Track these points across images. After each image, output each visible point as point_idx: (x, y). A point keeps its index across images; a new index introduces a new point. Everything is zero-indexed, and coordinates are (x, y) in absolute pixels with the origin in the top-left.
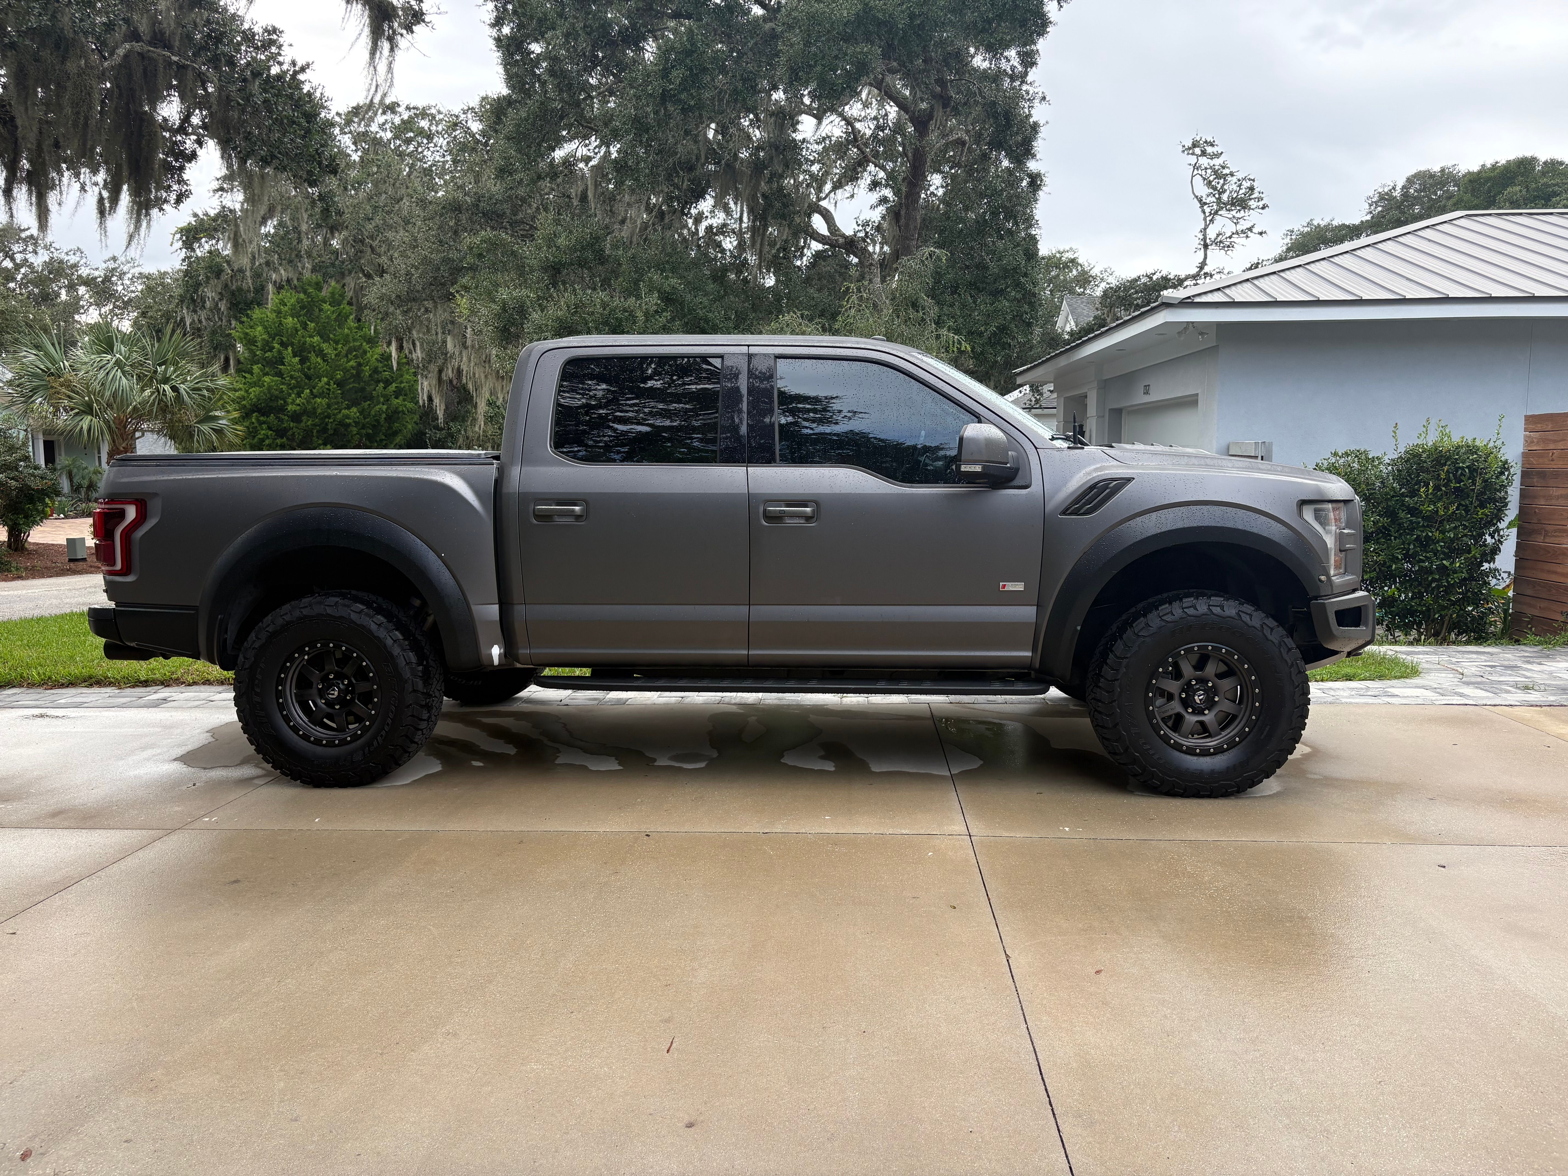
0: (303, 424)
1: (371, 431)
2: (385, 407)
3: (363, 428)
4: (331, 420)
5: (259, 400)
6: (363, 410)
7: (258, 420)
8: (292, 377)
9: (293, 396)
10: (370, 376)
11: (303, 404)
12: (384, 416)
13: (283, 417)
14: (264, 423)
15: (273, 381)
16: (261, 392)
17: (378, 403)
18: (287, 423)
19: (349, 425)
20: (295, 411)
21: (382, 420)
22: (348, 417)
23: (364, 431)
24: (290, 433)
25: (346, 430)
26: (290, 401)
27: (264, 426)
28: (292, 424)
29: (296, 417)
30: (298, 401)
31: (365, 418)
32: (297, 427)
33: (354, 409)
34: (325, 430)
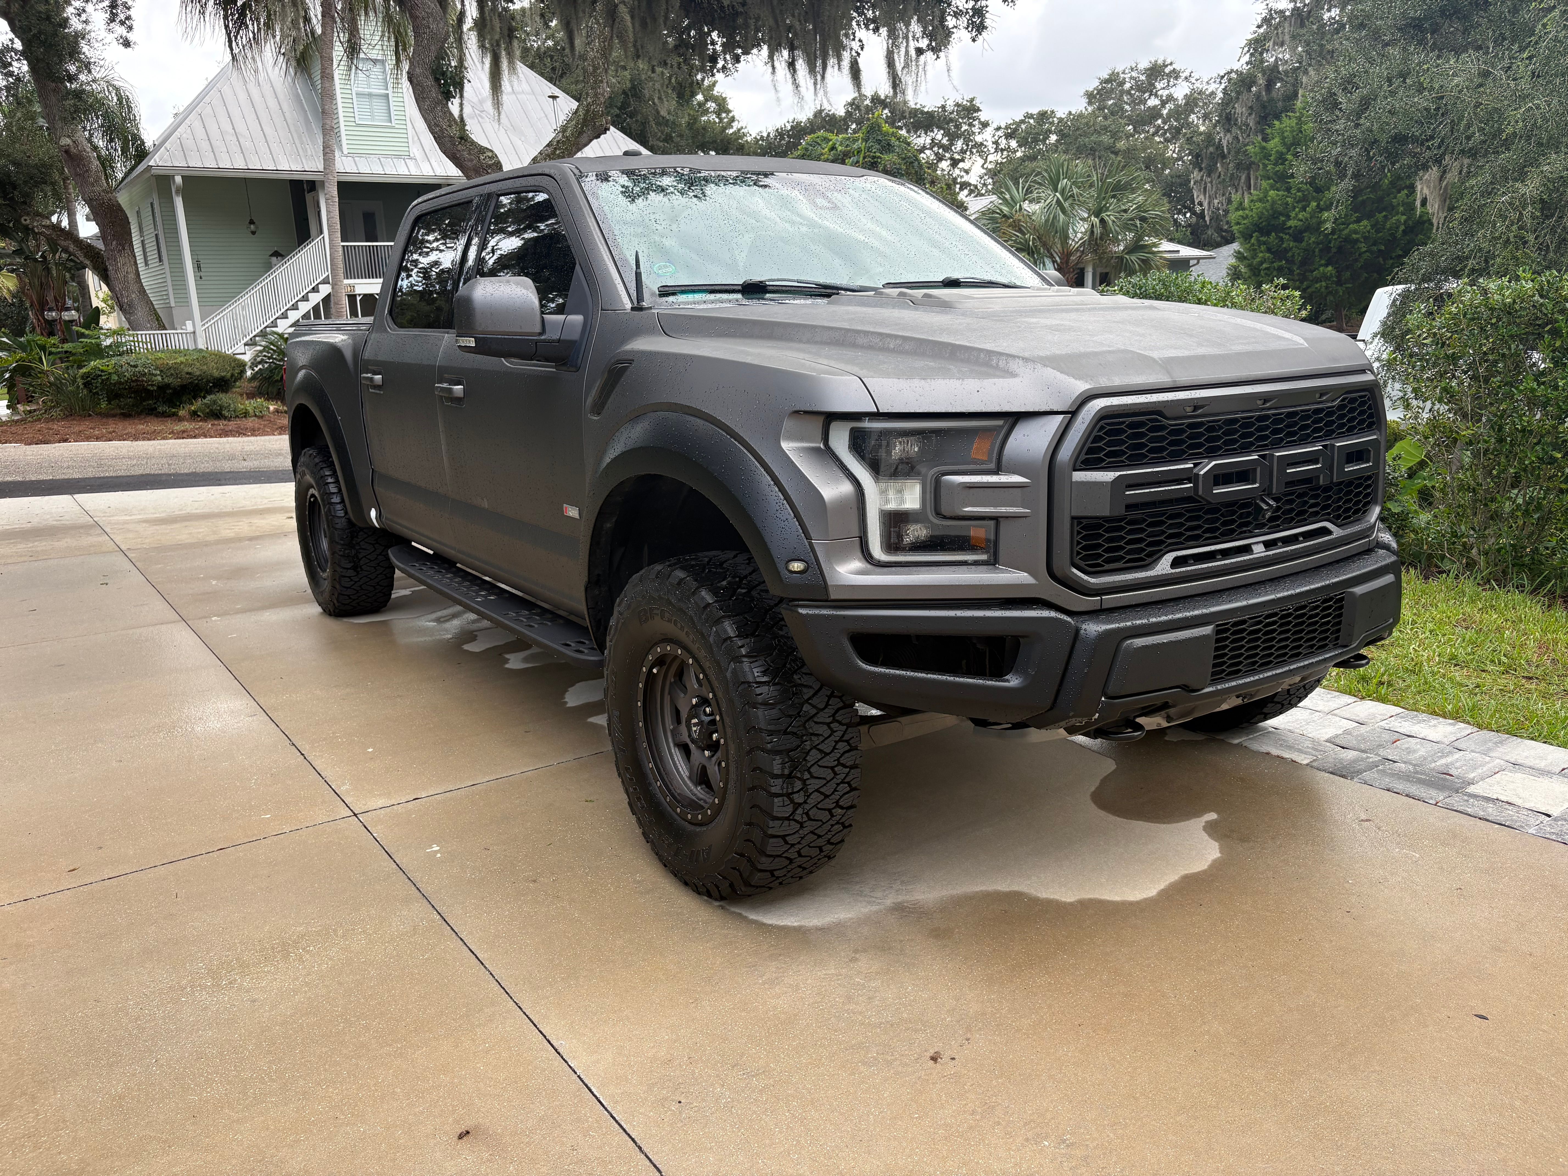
0: (1304, 244)
1: (1383, 248)
2: (1404, 217)
3: (1374, 244)
4: (1336, 237)
5: (1260, 218)
6: (1377, 222)
7: (1258, 240)
8: (1299, 190)
9: (1297, 210)
10: (1391, 183)
11: (1307, 220)
12: (1402, 228)
13: (1284, 236)
14: (1264, 243)
15: (1277, 195)
16: (1264, 208)
17: (1397, 214)
18: (1288, 243)
19: (1357, 240)
20: (1296, 227)
21: (1399, 234)
22: (1355, 232)
23: (1375, 248)
24: (1290, 254)
25: (1353, 247)
26: (1293, 214)
27: (1263, 248)
28: (1292, 244)
29: (1298, 236)
30: (1300, 216)
31: (1377, 231)
32: (1296, 247)
33: (1365, 222)
34: (1328, 249)
